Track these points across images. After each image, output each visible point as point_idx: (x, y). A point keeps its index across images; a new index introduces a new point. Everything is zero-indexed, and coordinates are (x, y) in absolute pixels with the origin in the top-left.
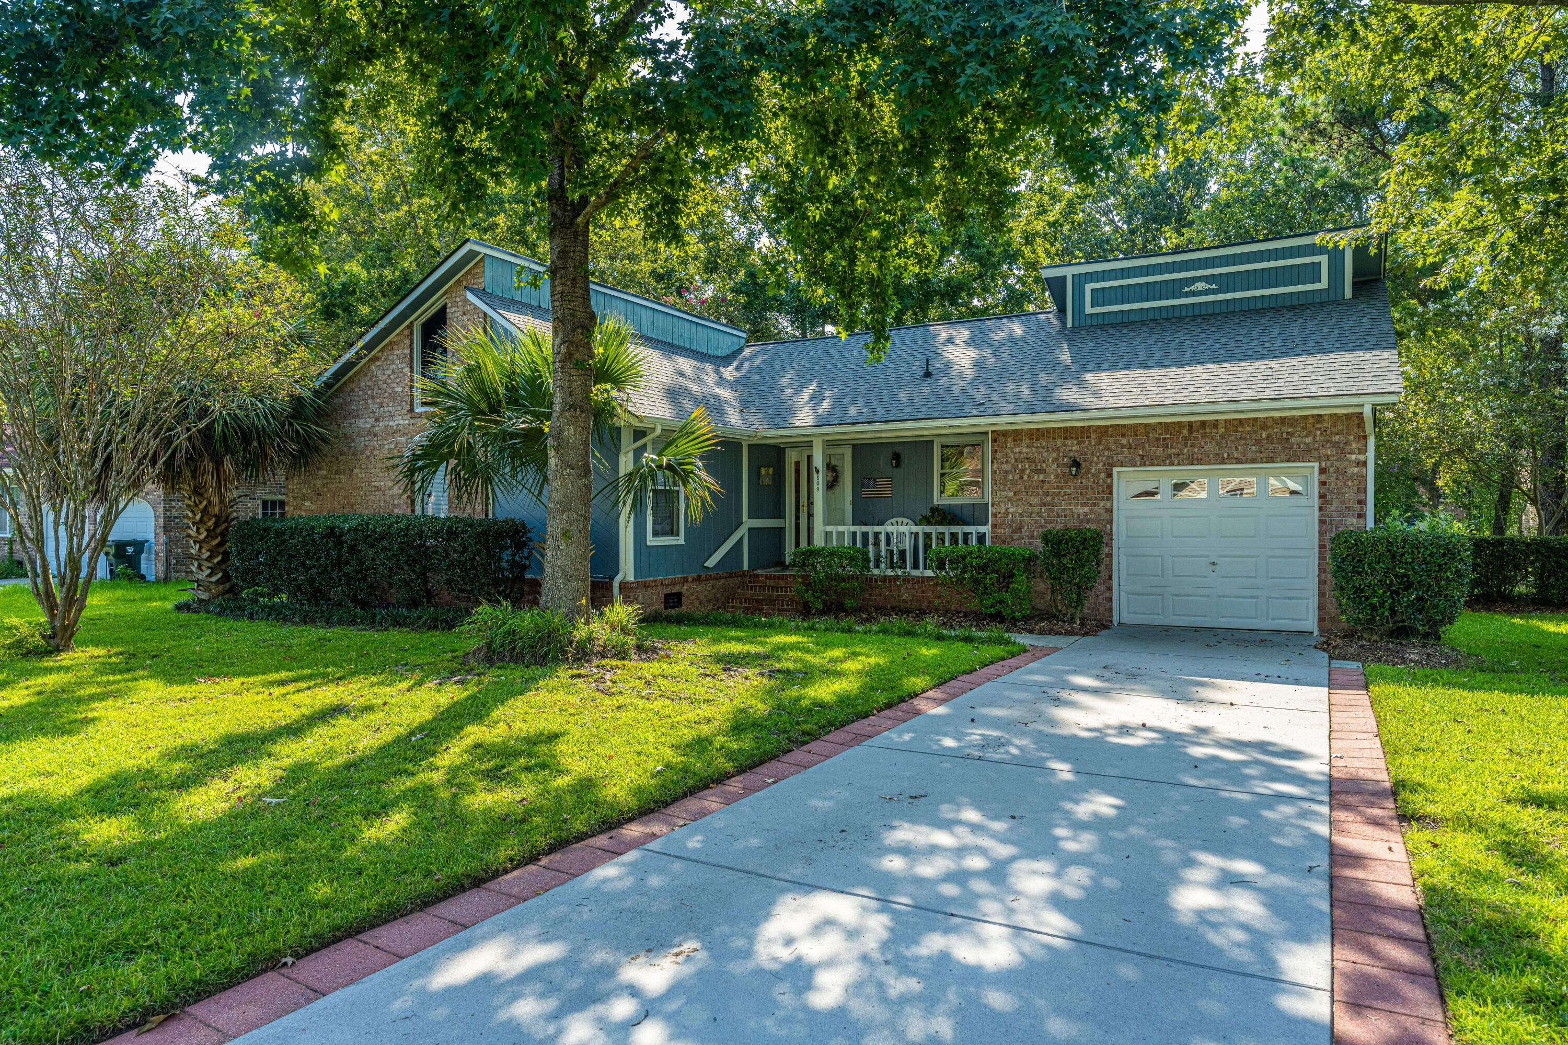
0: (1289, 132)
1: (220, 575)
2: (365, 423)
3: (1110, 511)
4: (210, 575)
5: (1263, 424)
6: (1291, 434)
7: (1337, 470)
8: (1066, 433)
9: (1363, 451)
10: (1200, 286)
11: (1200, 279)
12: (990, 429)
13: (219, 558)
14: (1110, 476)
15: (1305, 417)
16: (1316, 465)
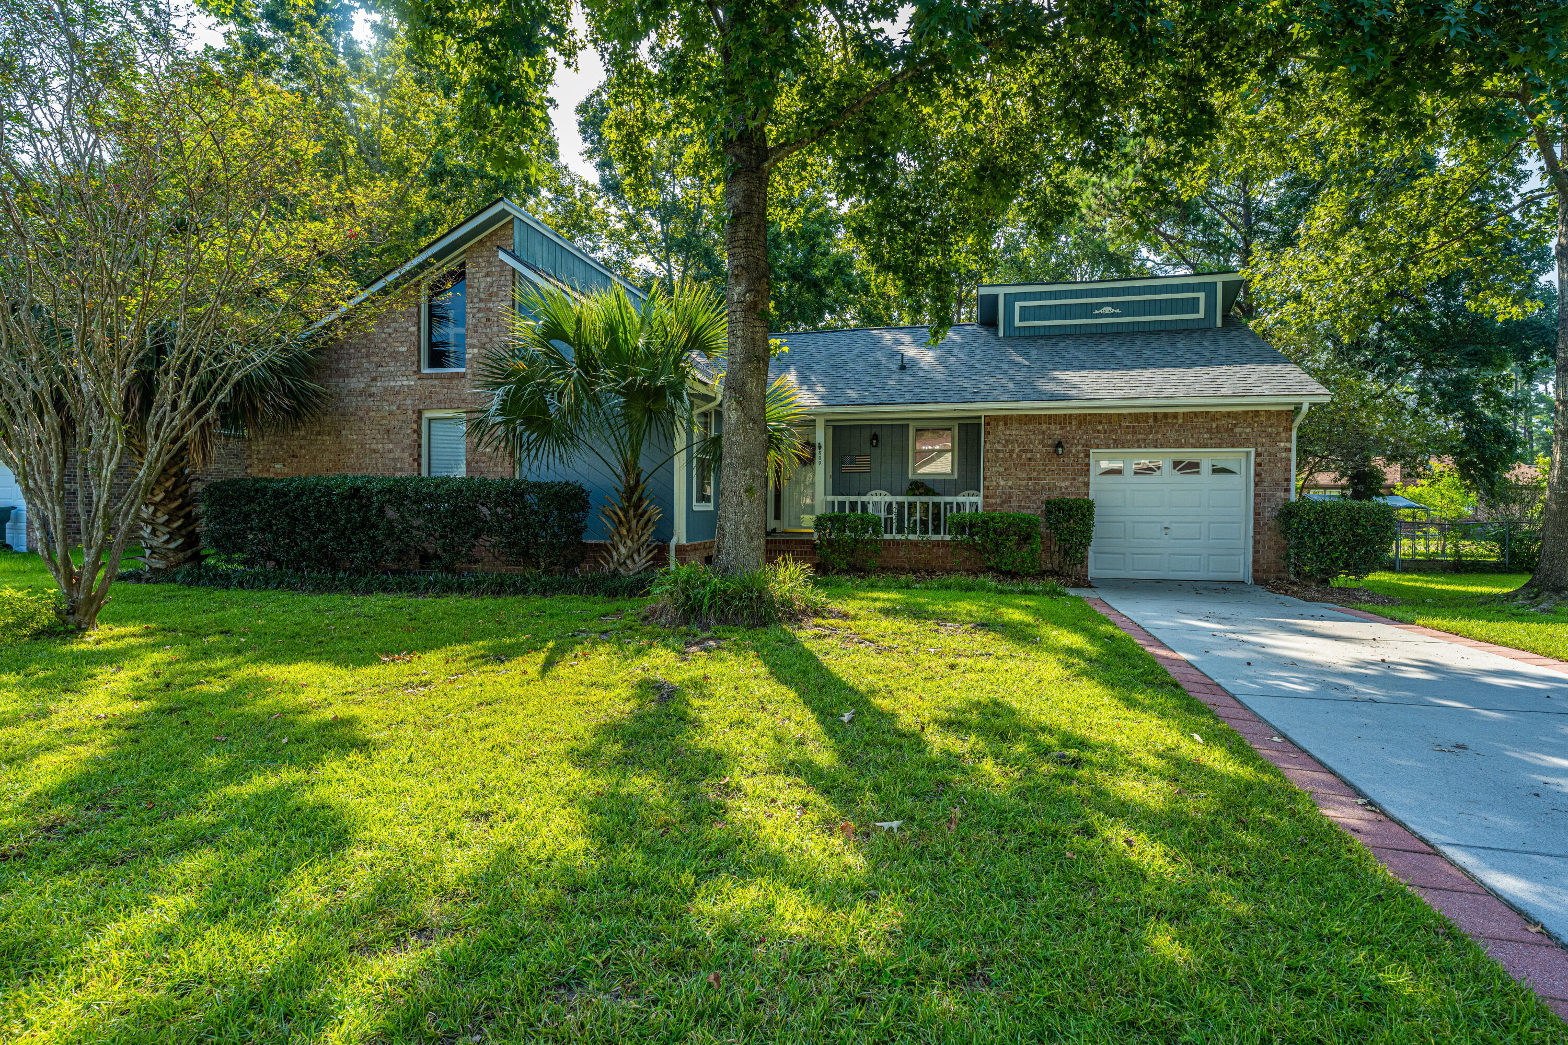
0: (1094, 207)
1: (180, 541)
2: (358, 383)
3: (1087, 485)
4: (167, 542)
5: (1214, 417)
6: (1235, 425)
7: (1270, 455)
8: (1051, 419)
9: (1289, 440)
10: (1107, 310)
11: (1107, 304)
12: (983, 414)
13: (179, 523)
14: (1088, 456)
15: (1246, 412)
16: (1253, 450)
